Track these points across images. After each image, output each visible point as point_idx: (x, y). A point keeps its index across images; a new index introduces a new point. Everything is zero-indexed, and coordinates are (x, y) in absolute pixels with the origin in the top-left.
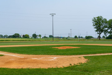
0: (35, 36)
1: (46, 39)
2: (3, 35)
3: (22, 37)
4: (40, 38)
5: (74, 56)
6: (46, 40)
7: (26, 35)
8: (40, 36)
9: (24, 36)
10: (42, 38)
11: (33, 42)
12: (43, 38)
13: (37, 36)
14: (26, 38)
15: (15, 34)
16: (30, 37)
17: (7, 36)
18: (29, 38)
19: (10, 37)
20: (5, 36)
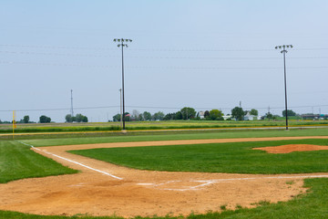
0: (238, 113)
1: (272, 121)
2: (152, 114)
3: (202, 117)
4: (255, 119)
5: (271, 178)
6: (265, 126)
7: (213, 112)
8: (254, 113)
9: (207, 114)
10: (259, 118)
11: (226, 131)
12: (263, 118)
13: (247, 112)
14: (214, 119)
15: (182, 110)
16: (225, 117)
17: (162, 114)
18: (222, 119)
19: (169, 117)
20: (156, 114)
